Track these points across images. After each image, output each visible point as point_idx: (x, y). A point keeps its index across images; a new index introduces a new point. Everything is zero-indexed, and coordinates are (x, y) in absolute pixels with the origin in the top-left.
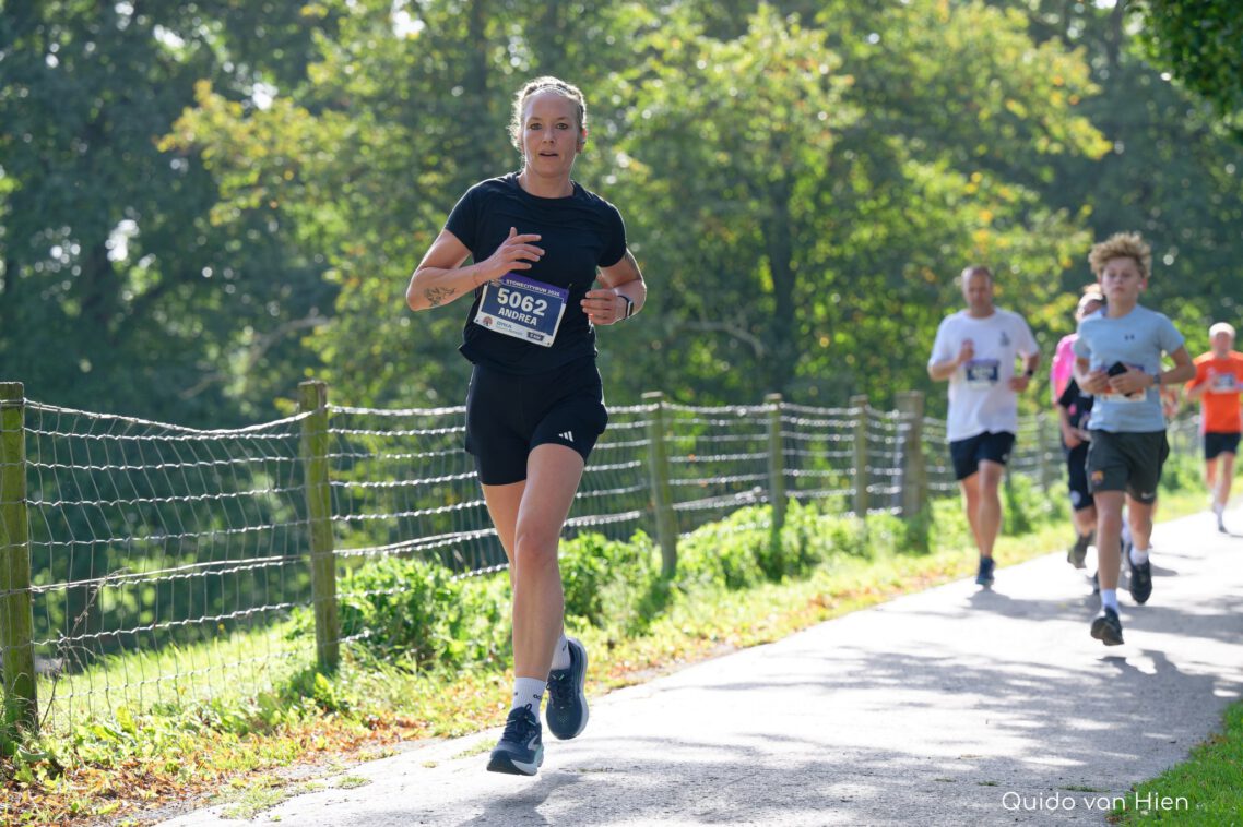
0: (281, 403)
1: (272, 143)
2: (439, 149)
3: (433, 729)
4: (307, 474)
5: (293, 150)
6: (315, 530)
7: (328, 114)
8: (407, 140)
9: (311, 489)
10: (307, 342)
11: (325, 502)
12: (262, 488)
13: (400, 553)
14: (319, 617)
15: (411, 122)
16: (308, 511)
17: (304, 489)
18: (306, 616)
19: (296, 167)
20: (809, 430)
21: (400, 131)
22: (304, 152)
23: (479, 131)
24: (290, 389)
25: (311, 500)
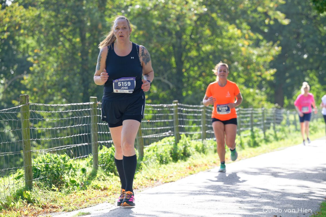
0: (14, 102)
1: (12, 17)
2: (66, 19)
3: (63, 209)
4: (22, 125)
5: (18, 19)
6: (25, 143)
7: (30, 8)
8: (56, 16)
9: (24, 130)
10: (22, 82)
11: (28, 134)
12: (7, 130)
13: (53, 151)
14: (26, 172)
15: (57, 11)
16: (23, 137)
17: (21, 130)
18: (22, 171)
19: (19, 25)
20: (187, 112)
21: (53, 14)
22: (22, 20)
23: (80, 13)
24: (17, 97)
25: (23, 134)
